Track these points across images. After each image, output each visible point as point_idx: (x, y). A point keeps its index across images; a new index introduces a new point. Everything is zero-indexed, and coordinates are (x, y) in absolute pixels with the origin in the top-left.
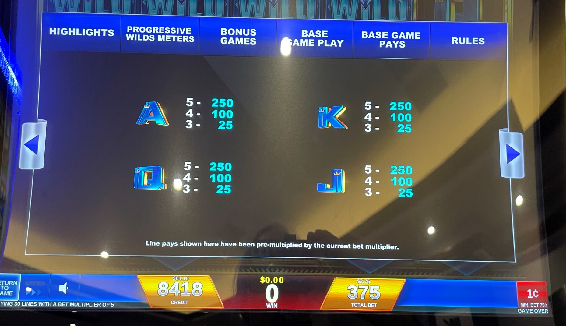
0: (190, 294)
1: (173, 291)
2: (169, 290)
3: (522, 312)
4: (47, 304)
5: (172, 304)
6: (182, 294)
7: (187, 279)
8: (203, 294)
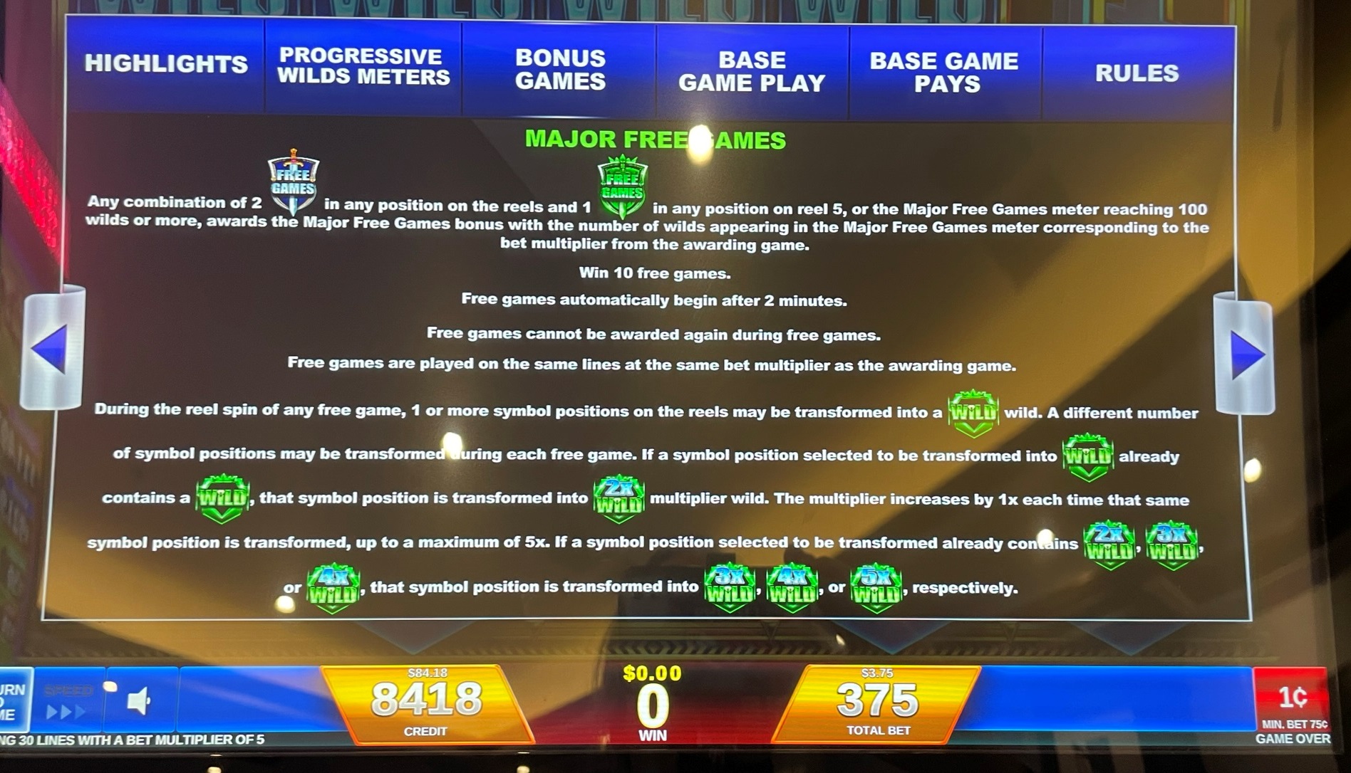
0: (451, 710)
1: (409, 703)
2: (398, 702)
3: (1267, 742)
4: (100, 739)
5: (409, 735)
6: (431, 711)
7: (444, 674)
8: (482, 712)
